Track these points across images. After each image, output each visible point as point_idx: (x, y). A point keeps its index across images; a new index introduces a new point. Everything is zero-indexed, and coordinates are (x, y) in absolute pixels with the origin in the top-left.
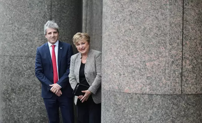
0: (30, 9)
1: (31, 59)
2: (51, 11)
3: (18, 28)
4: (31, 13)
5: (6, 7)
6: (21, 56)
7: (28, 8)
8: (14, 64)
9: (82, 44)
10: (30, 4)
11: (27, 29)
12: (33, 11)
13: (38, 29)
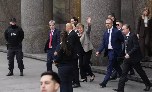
0: (101, 9)
1: (102, 32)
2: (111, 9)
3: (96, 18)
4: (102, 11)
5: (89, 8)
6: (98, 31)
7: (101, 8)
8: (94, 34)
9: (81, 28)
10: (101, 6)
11: (100, 18)
12: (103, 10)
13: (105, 18)
